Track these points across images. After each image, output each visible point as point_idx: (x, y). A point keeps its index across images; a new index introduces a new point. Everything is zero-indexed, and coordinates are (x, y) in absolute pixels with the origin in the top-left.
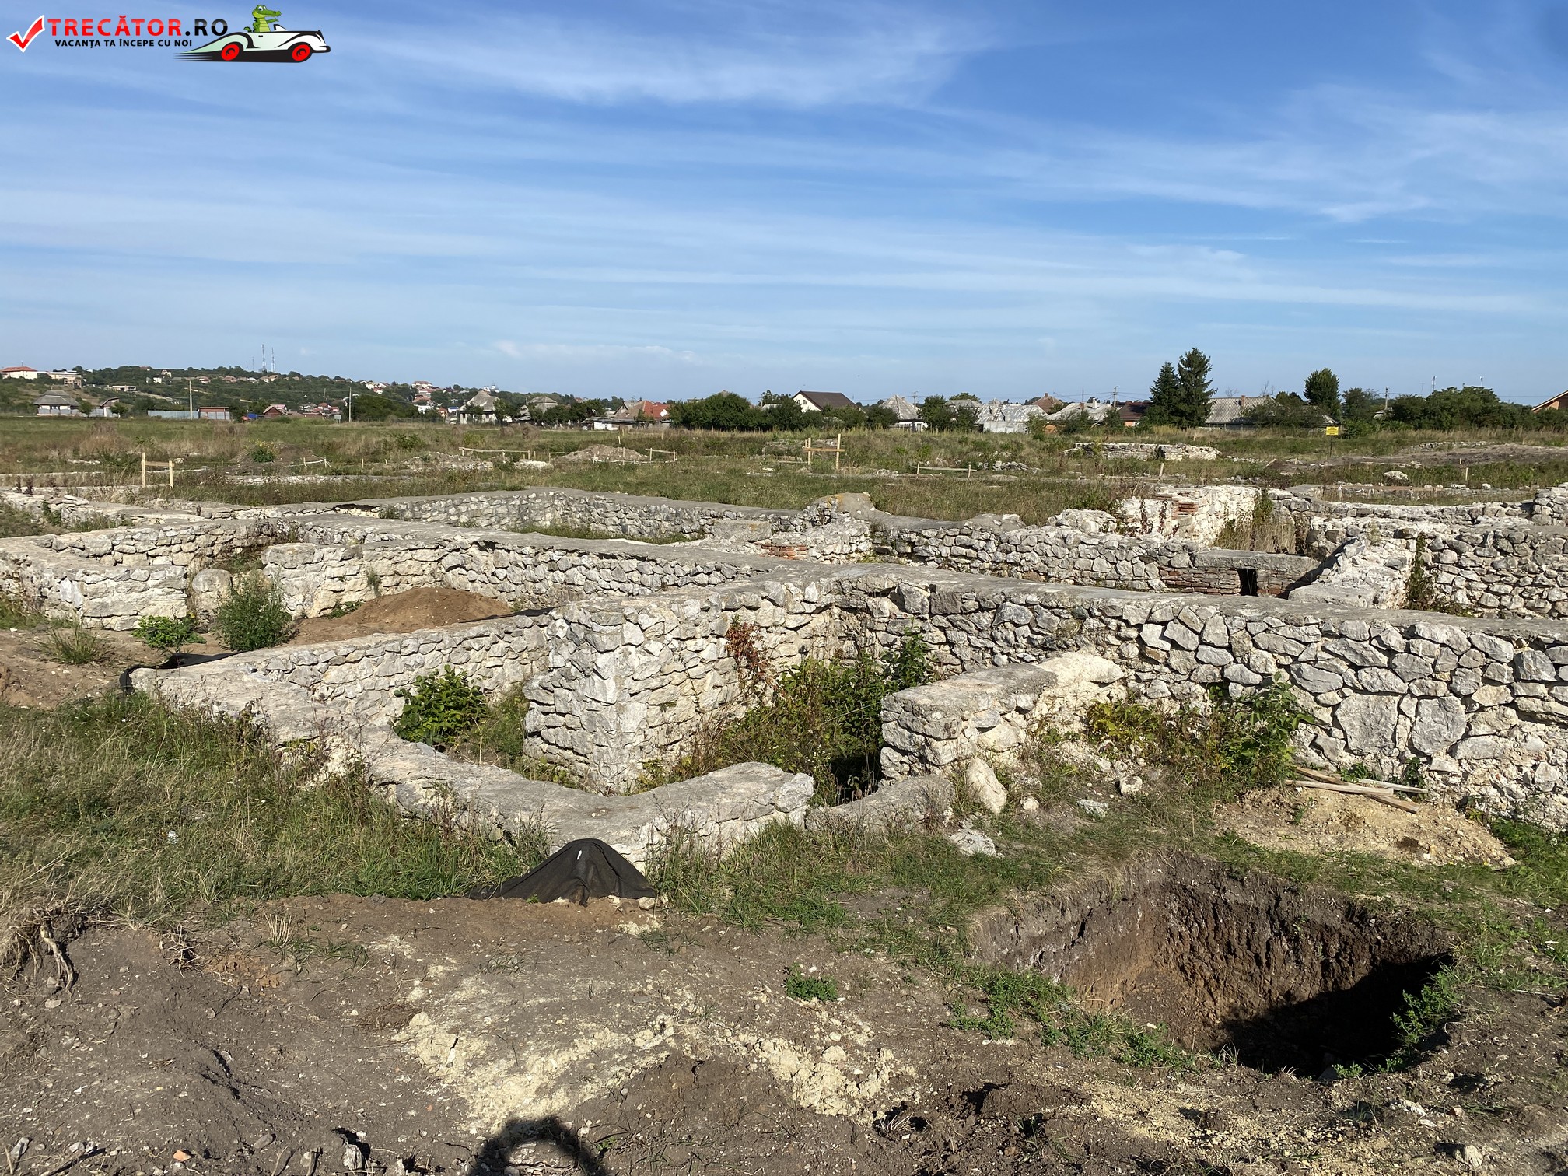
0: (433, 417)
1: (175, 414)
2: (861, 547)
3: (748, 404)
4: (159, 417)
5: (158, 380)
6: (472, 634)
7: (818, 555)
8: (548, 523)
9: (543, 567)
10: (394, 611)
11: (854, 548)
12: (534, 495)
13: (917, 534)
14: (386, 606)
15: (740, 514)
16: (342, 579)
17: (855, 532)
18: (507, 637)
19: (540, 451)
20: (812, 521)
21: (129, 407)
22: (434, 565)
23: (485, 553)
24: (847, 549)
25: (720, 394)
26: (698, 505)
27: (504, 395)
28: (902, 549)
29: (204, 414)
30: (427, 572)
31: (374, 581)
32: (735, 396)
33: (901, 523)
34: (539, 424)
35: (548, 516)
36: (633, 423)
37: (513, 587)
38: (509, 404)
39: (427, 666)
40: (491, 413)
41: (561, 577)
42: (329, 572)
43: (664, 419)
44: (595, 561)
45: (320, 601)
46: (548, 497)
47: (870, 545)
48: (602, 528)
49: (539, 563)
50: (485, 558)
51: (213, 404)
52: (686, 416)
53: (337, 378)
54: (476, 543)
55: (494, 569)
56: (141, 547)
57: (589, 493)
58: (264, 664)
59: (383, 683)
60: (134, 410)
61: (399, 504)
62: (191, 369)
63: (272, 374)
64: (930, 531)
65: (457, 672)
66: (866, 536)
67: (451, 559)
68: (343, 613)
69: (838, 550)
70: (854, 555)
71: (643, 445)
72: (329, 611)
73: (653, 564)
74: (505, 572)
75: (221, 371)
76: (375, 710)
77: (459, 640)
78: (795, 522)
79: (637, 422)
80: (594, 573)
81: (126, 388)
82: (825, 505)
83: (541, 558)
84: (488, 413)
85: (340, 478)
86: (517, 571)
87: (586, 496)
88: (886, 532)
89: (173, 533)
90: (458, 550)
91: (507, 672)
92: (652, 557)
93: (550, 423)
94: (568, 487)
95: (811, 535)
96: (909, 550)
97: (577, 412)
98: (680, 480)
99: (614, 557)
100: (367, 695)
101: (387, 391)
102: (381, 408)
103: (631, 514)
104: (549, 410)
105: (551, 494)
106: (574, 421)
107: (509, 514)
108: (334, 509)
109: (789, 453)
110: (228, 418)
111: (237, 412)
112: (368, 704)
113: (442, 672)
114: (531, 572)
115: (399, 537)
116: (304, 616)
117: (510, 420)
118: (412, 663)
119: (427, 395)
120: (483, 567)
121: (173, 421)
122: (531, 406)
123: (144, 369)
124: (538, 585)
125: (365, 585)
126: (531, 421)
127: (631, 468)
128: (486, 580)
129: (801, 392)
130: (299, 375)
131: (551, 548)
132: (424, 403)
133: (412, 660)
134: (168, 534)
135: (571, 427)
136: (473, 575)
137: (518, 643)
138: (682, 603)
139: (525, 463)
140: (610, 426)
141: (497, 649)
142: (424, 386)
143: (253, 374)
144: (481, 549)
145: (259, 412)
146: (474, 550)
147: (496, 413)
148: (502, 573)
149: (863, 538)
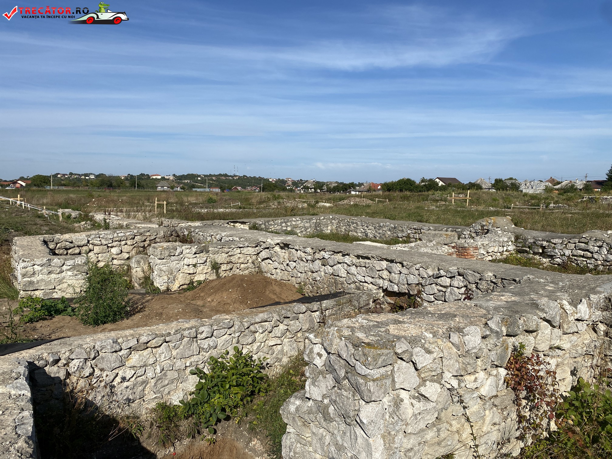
0: (291, 190)
1: (202, 190)
2: (509, 248)
3: (415, 182)
4: (196, 191)
5: (199, 178)
6: (258, 320)
7: (485, 253)
8: (329, 231)
9: (318, 263)
10: (216, 292)
11: (505, 249)
12: (323, 218)
13: (547, 241)
14: (212, 288)
15: (431, 228)
16: (195, 266)
17: (506, 239)
18: (286, 321)
19: (328, 201)
20: (476, 232)
21: (186, 187)
22: (254, 257)
23: (283, 251)
24: (501, 249)
25: (403, 179)
26: (407, 223)
27: (318, 182)
28: (536, 250)
29: (211, 190)
30: (250, 261)
31: (216, 267)
32: (409, 179)
33: (534, 235)
34: (330, 192)
35: (329, 228)
36: (367, 191)
37: (299, 275)
38: (319, 185)
39: (219, 347)
40: (312, 188)
41: (330, 270)
42: (186, 261)
43: (379, 190)
44: (354, 261)
45: (179, 280)
46: (329, 219)
47: (514, 247)
48: (355, 234)
49: (316, 260)
50: (283, 254)
51: (216, 186)
52: (388, 187)
53: (259, 177)
54: (278, 244)
55: (288, 262)
56: (104, 242)
57: (349, 217)
58: (67, 354)
59: (179, 364)
60: (188, 188)
61: (259, 221)
62: (210, 174)
63: (237, 176)
64: (557, 240)
65: (244, 351)
66: (512, 242)
67: (264, 254)
68: (194, 288)
69: (496, 250)
70: (505, 253)
71: (372, 197)
72: (185, 286)
73: (400, 266)
74: (294, 264)
75: (220, 175)
76: (173, 386)
77: (246, 325)
78: (465, 233)
79: (368, 191)
80: (353, 269)
81: (189, 181)
82: (484, 223)
83: (317, 256)
84: (311, 189)
85: (241, 210)
86: (302, 263)
87: (348, 219)
88: (525, 240)
89: (122, 234)
90: (268, 248)
91: (286, 349)
92: (399, 260)
93: (334, 192)
94: (339, 214)
95: (480, 241)
96: (541, 251)
97: (345, 188)
98: (393, 211)
99: (368, 258)
100: (165, 375)
101: (276, 182)
102: (273, 187)
103: (370, 227)
104: (334, 187)
105: (331, 217)
106: (343, 191)
107: (310, 227)
108: (228, 223)
109: (441, 200)
110: (219, 191)
111: (223, 189)
112: (166, 382)
113: (232, 352)
114: (310, 265)
115: (238, 239)
116: (168, 289)
117: (319, 191)
118: (206, 347)
119: (290, 183)
120: (281, 260)
121: (201, 192)
122: (327, 185)
123: (195, 175)
124: (315, 275)
125: (210, 269)
126: (327, 191)
127: (368, 206)
128: (283, 269)
129: (438, 178)
130: (246, 176)
131: (323, 250)
132: (289, 186)
133: (205, 344)
134: (119, 235)
135: (342, 193)
136: (276, 264)
137: (295, 325)
138: (459, 330)
139: (321, 204)
140: (357, 193)
141: (277, 331)
142: (290, 180)
143: (231, 176)
144: (282, 248)
145: (230, 189)
146: (277, 248)
147: (314, 188)
148: (293, 264)
149: (510, 243)
